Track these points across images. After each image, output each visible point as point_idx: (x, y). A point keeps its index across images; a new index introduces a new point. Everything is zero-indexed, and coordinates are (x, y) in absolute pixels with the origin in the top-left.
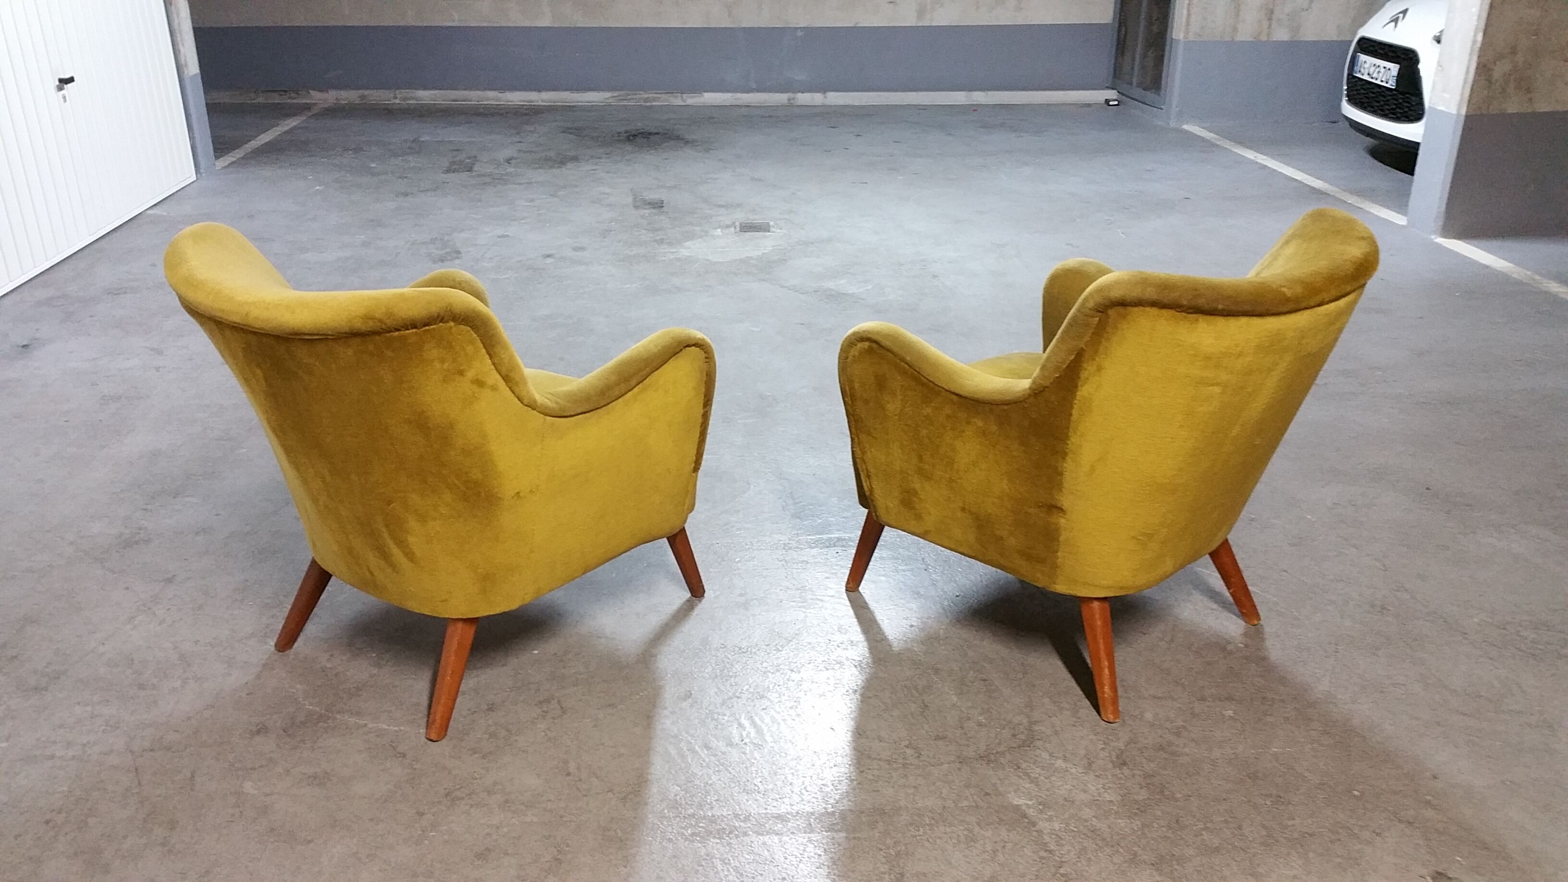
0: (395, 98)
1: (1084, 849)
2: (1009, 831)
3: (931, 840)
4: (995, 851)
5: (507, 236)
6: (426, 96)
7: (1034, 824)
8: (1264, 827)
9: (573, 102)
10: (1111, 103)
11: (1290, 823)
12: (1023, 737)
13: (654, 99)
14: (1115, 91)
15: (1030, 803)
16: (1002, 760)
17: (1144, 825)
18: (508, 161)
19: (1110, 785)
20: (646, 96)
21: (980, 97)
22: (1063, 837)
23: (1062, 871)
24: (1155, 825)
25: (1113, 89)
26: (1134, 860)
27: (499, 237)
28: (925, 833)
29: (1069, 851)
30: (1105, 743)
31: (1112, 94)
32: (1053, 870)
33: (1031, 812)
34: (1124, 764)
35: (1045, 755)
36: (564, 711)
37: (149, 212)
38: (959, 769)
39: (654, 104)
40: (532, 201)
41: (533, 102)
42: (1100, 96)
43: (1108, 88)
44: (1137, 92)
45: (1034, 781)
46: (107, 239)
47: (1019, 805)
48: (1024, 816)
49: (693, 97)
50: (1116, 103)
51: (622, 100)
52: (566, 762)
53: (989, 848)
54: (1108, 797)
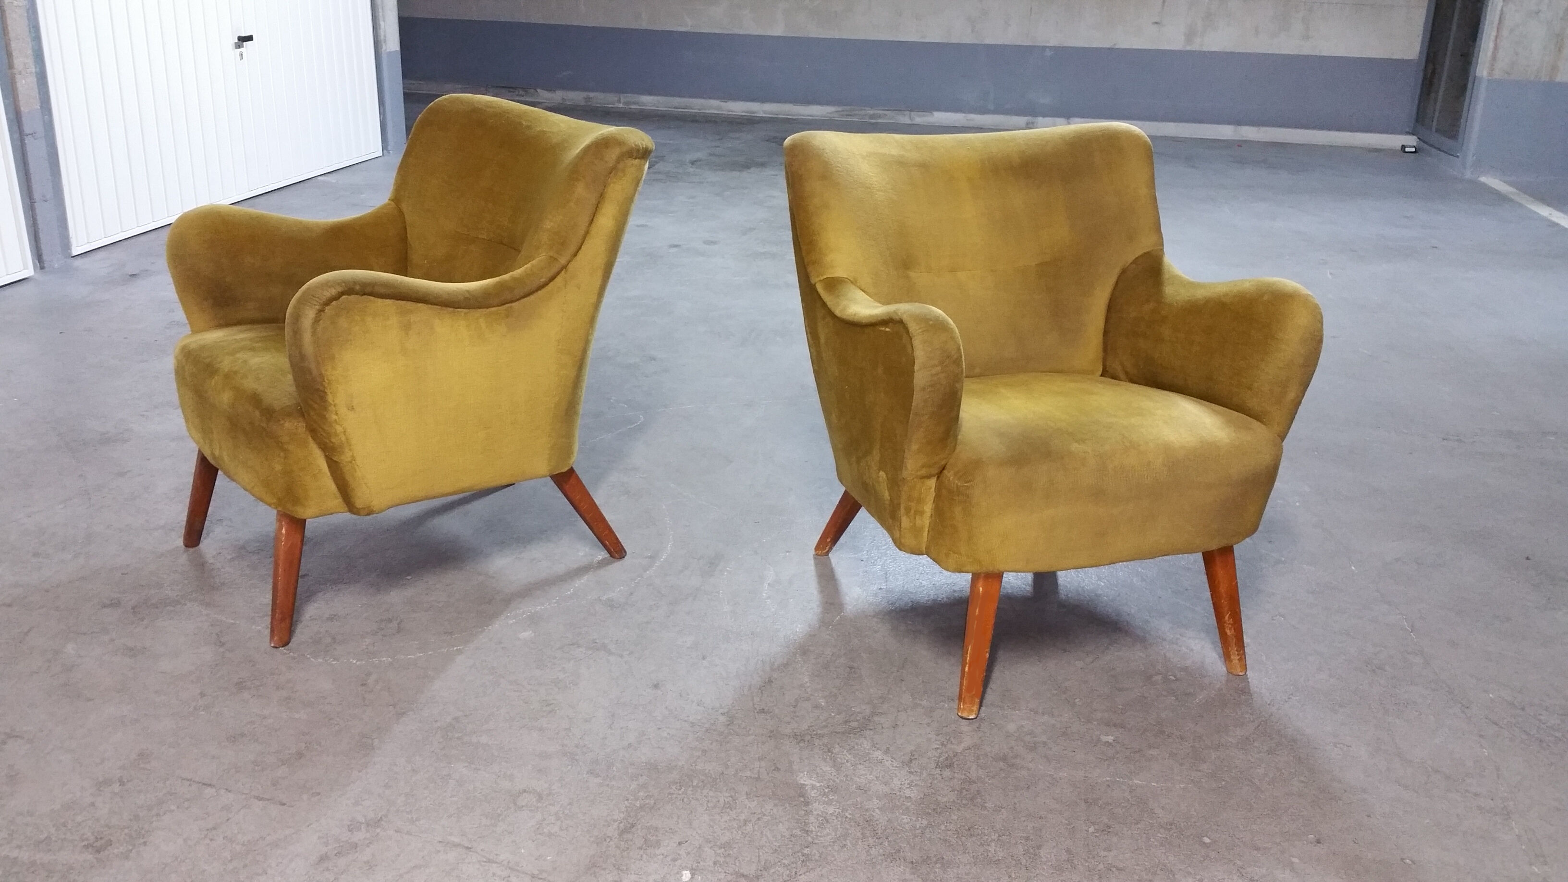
0: (619, 101)
1: (845, 836)
2: (775, 805)
3: (685, 800)
4: (746, 822)
5: (646, 226)
6: (649, 102)
7: (807, 804)
8: (1068, 851)
9: (794, 115)
10: (1407, 150)
11: (1102, 853)
12: (854, 724)
13: (880, 116)
14: (1415, 138)
15: (818, 785)
16: (817, 742)
17: (930, 825)
18: (693, 163)
19: (918, 783)
20: (872, 112)
21: (1250, 133)
22: (830, 821)
23: (806, 851)
24: (943, 827)
25: (1414, 135)
26: (894, 856)
27: (638, 226)
28: (685, 793)
29: (828, 834)
30: (942, 744)
31: (1411, 141)
32: (798, 848)
33: (813, 793)
34: (950, 766)
35: (866, 744)
36: (399, 630)
37: (320, 178)
38: (764, 743)
39: (879, 121)
40: (693, 197)
41: (754, 113)
42: (1395, 141)
43: (1408, 133)
44: (1435, 138)
45: (837, 767)
46: (266, 197)
47: (804, 784)
48: (802, 795)
49: (924, 116)
50: (1413, 150)
51: (847, 115)
52: (369, 674)
53: (743, 817)
54: (908, 793)
